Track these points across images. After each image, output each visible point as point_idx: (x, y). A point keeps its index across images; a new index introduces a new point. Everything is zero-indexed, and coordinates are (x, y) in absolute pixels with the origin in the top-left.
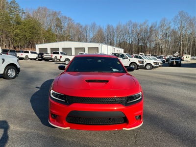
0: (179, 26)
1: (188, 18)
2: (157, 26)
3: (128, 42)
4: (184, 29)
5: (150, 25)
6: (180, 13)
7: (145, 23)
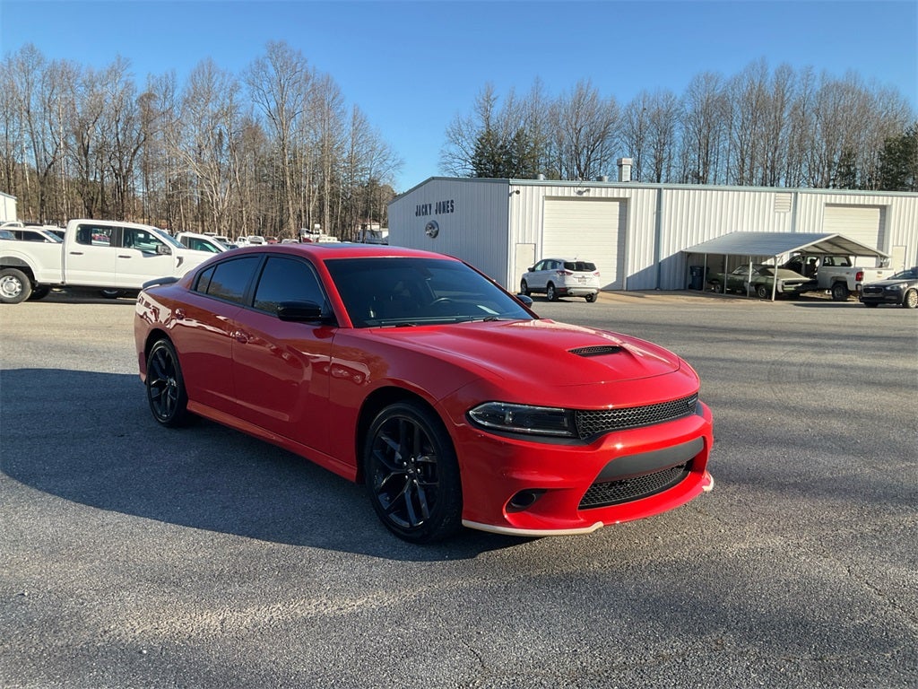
0: (273, 105)
1: (307, 79)
2: (178, 94)
3: (29, 160)
4: (293, 125)
5: (141, 88)
6: (275, 50)
7: (114, 72)
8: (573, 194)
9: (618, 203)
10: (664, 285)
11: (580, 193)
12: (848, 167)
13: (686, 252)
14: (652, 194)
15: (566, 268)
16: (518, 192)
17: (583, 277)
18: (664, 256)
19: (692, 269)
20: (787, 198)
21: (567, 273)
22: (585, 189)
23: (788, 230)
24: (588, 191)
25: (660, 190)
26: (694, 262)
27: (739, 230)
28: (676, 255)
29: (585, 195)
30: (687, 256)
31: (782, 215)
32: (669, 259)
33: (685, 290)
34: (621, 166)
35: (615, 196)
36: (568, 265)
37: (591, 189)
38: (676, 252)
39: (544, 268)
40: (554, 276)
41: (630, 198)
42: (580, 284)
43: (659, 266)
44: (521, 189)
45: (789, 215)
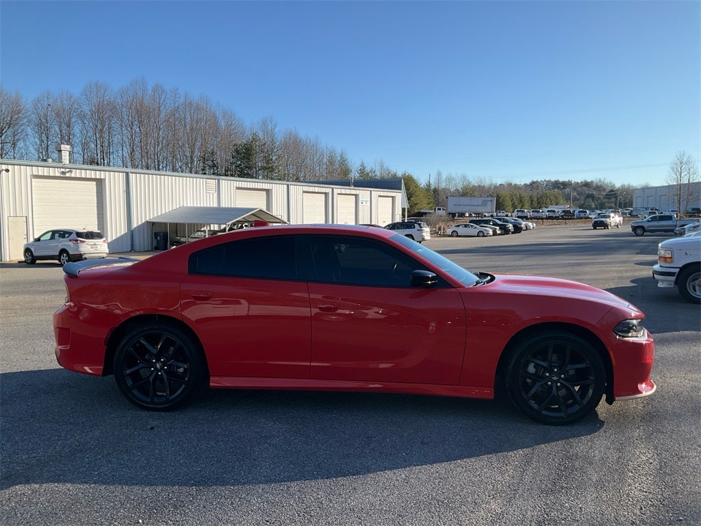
8: (58, 174)
9: (95, 183)
10: (137, 247)
11: (63, 173)
12: (213, 161)
13: (150, 222)
14: (122, 176)
15: (78, 237)
16: (7, 171)
17: (95, 244)
18: (135, 225)
19: (156, 235)
20: (212, 183)
21: (80, 241)
22: (67, 170)
23: (215, 205)
24: (71, 172)
25: (127, 174)
26: (157, 230)
27: (185, 205)
28: (143, 224)
29: (68, 175)
30: (152, 224)
31: (211, 194)
32: (139, 227)
33: (152, 251)
34: (60, 151)
35: (93, 177)
36: (79, 235)
37: (74, 170)
38: (143, 222)
39: (52, 237)
40: (65, 243)
41: (105, 179)
42: (93, 250)
43: (131, 233)
44: (10, 167)
45: (215, 195)
